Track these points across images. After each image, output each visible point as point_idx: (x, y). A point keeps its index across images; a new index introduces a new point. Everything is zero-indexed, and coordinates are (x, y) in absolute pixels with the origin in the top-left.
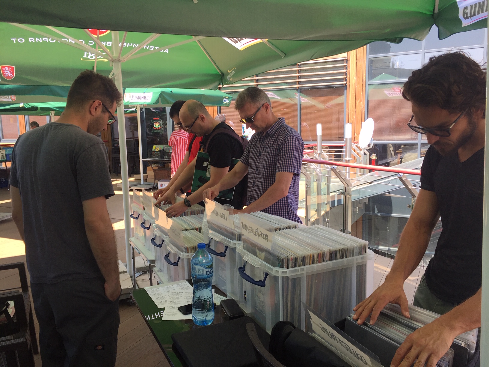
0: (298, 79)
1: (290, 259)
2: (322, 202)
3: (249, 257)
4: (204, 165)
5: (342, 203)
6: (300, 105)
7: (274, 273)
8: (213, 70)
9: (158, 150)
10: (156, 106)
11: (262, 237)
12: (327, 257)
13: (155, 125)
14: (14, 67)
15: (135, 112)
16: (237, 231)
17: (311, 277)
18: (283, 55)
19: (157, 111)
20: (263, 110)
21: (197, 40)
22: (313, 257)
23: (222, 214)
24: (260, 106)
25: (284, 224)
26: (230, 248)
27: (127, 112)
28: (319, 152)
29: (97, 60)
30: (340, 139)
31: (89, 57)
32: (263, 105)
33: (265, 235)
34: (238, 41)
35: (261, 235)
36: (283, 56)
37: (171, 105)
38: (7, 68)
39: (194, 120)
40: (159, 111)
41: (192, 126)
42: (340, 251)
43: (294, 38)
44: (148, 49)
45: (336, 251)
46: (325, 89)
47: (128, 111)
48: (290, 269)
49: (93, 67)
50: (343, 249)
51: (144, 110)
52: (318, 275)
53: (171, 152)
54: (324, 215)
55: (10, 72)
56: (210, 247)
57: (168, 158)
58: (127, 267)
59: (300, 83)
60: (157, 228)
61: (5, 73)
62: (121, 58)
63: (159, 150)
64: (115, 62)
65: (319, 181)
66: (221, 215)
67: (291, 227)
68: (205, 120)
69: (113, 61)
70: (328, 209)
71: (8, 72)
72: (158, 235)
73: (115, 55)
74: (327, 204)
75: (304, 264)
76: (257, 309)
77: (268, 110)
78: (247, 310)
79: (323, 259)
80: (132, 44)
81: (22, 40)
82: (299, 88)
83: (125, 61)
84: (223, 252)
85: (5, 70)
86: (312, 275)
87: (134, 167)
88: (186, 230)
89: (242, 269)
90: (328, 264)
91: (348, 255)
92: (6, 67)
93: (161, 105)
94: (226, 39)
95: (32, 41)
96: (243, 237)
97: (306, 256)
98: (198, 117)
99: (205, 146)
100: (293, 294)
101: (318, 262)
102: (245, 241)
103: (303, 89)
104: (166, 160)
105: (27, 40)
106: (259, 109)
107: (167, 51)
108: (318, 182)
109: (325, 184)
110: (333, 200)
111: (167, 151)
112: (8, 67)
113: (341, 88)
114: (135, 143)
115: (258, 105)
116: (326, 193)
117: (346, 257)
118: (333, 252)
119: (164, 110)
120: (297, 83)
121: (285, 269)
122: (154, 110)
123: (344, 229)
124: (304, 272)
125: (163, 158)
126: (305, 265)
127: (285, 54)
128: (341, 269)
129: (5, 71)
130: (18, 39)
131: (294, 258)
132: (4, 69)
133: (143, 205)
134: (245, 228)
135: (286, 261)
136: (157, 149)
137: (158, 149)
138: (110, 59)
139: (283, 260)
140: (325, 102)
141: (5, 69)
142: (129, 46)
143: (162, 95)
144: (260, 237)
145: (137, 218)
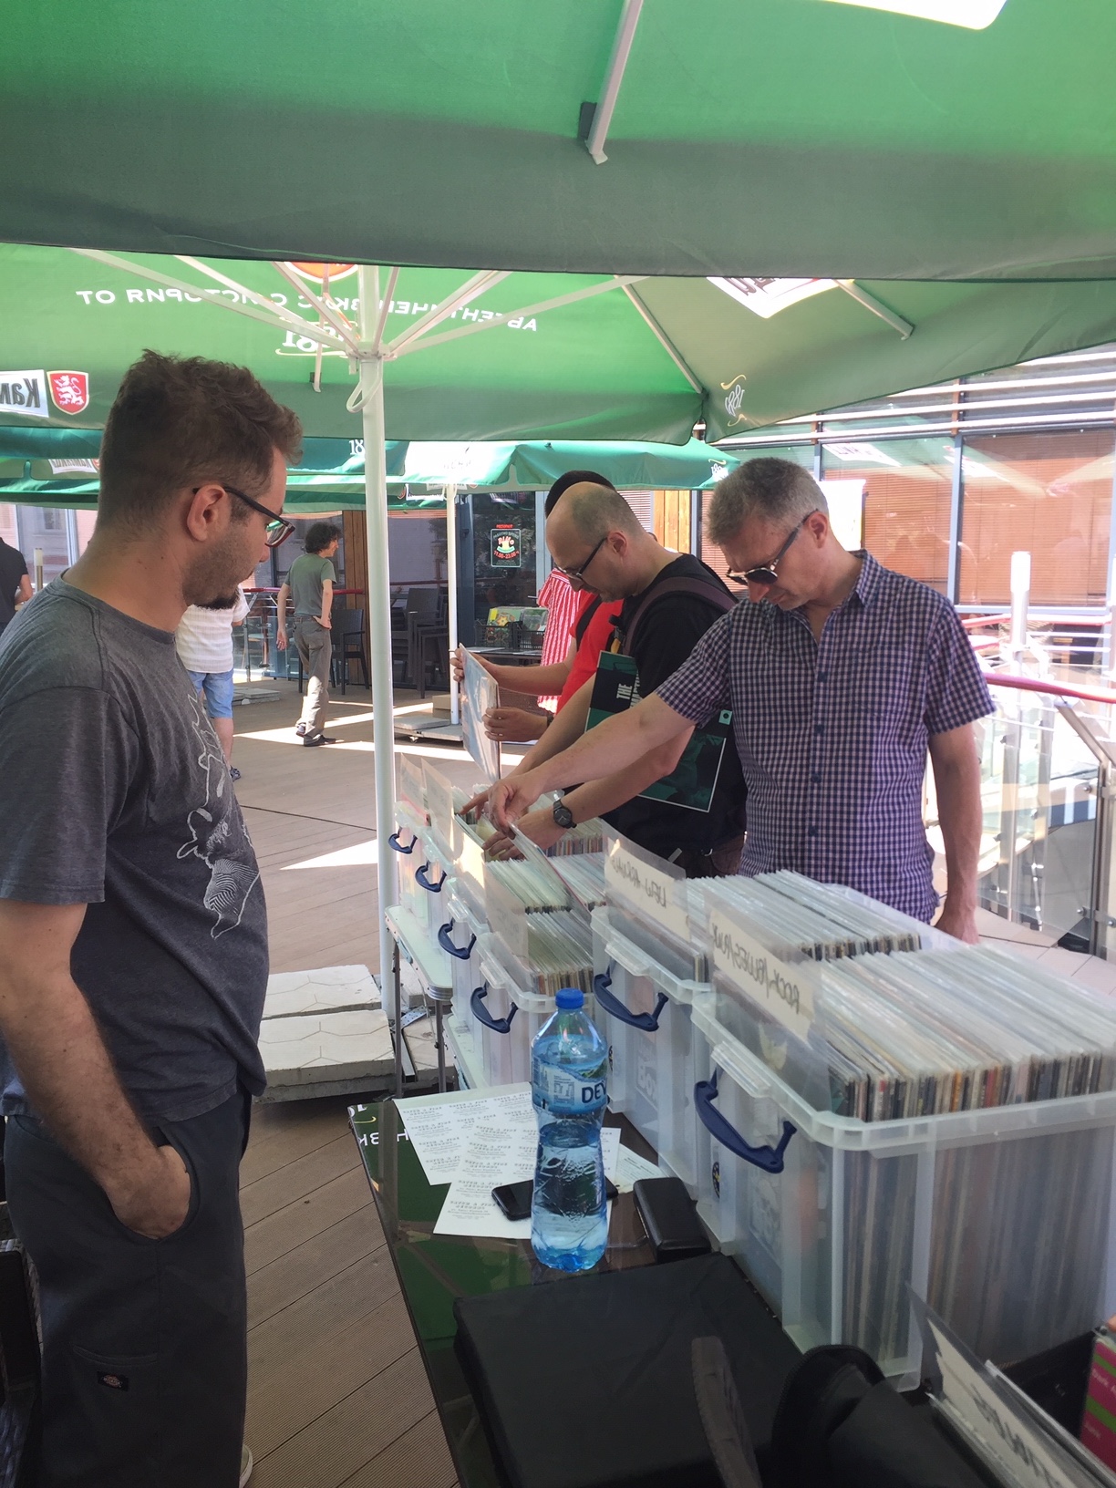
0: (959, 402)
1: (878, 1086)
2: (1022, 807)
3: (732, 1056)
4: (618, 696)
5: (1092, 814)
6: (962, 485)
7: (814, 1134)
8: (676, 380)
9: (503, 622)
10: (505, 488)
11: (778, 991)
12: (1020, 1085)
13: (501, 545)
14: (86, 375)
15: (441, 505)
16: (699, 947)
17: (956, 1157)
18: (904, 331)
19: (509, 501)
20: (806, 536)
21: (627, 286)
22: (967, 1083)
23: (653, 883)
24: (796, 526)
25: (869, 927)
26: (673, 1004)
27: (420, 505)
28: (1016, 645)
29: (323, 354)
30: (1092, 599)
31: (300, 344)
32: (805, 520)
33: (790, 987)
34: (757, 289)
35: (774, 985)
36: (906, 335)
37: (550, 486)
38: (66, 379)
39: (589, 549)
40: (514, 502)
41: (583, 567)
42: (1074, 1065)
43: (942, 274)
44: (474, 319)
45: (1057, 1065)
46: (1050, 436)
47: (423, 503)
48: (878, 1125)
49: (313, 375)
50: (1085, 1060)
51: (469, 499)
52: (983, 1152)
53: (542, 628)
54: (1024, 853)
55: (76, 390)
56: (607, 988)
57: (534, 649)
58: (382, 990)
59: (963, 415)
60: (459, 893)
61: (62, 393)
62: (382, 348)
63: (506, 622)
64: (363, 361)
65: (1013, 743)
66: (649, 885)
67: (896, 945)
68: (629, 549)
69: (358, 356)
70: (1040, 833)
71: (70, 389)
72: (458, 919)
73: (366, 338)
74: (1036, 816)
75: (928, 1109)
76: (756, 1235)
77: (822, 535)
78: (723, 1229)
79: (1004, 1092)
80: (426, 306)
81: (106, 297)
82: (958, 433)
83: (395, 356)
84: (651, 1012)
85: (60, 385)
86: (960, 1151)
87: (437, 669)
88: (548, 909)
89: (706, 1091)
90: (1025, 1115)
91: (1104, 1078)
92: (65, 375)
93: (516, 486)
94: (719, 282)
95: (134, 299)
96: (716, 975)
97: (939, 1078)
98: (604, 540)
99: (624, 631)
100: (884, 1213)
101: (986, 1103)
102: (724, 989)
103: (972, 434)
104: (526, 653)
105: (122, 297)
106: (792, 536)
107: (532, 324)
108: (1009, 746)
109: (1036, 747)
110: (1061, 803)
111: (531, 628)
112: (71, 376)
113: (1104, 431)
114: (439, 597)
115: (789, 521)
116: (1037, 780)
117: (1095, 1089)
118: (1043, 1066)
119: (529, 500)
120: (955, 416)
121: (856, 1124)
122: (499, 500)
123: (1094, 908)
124: (930, 1139)
125: (518, 648)
126: (932, 1112)
127: (914, 326)
128: (1073, 1135)
129: (60, 387)
130: (95, 292)
131: (894, 1082)
132: (57, 382)
133: (426, 811)
134: (723, 947)
135: (860, 1091)
136: (502, 619)
137: (504, 619)
138: (351, 350)
139: (850, 1089)
140: (1046, 478)
141: (62, 382)
142: (417, 311)
143: (516, 457)
144: (773, 992)
145: (408, 850)
